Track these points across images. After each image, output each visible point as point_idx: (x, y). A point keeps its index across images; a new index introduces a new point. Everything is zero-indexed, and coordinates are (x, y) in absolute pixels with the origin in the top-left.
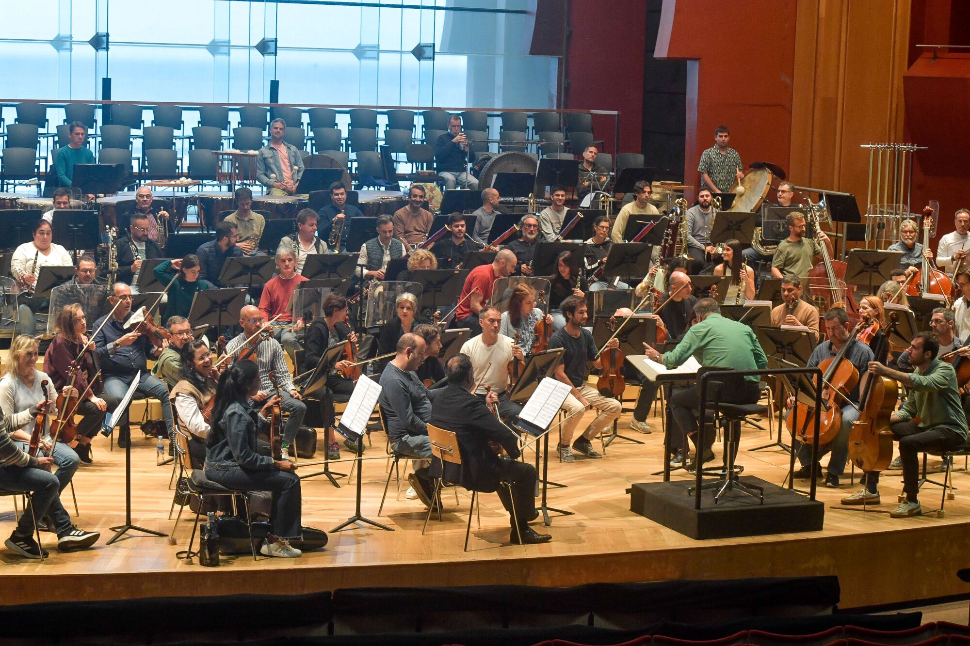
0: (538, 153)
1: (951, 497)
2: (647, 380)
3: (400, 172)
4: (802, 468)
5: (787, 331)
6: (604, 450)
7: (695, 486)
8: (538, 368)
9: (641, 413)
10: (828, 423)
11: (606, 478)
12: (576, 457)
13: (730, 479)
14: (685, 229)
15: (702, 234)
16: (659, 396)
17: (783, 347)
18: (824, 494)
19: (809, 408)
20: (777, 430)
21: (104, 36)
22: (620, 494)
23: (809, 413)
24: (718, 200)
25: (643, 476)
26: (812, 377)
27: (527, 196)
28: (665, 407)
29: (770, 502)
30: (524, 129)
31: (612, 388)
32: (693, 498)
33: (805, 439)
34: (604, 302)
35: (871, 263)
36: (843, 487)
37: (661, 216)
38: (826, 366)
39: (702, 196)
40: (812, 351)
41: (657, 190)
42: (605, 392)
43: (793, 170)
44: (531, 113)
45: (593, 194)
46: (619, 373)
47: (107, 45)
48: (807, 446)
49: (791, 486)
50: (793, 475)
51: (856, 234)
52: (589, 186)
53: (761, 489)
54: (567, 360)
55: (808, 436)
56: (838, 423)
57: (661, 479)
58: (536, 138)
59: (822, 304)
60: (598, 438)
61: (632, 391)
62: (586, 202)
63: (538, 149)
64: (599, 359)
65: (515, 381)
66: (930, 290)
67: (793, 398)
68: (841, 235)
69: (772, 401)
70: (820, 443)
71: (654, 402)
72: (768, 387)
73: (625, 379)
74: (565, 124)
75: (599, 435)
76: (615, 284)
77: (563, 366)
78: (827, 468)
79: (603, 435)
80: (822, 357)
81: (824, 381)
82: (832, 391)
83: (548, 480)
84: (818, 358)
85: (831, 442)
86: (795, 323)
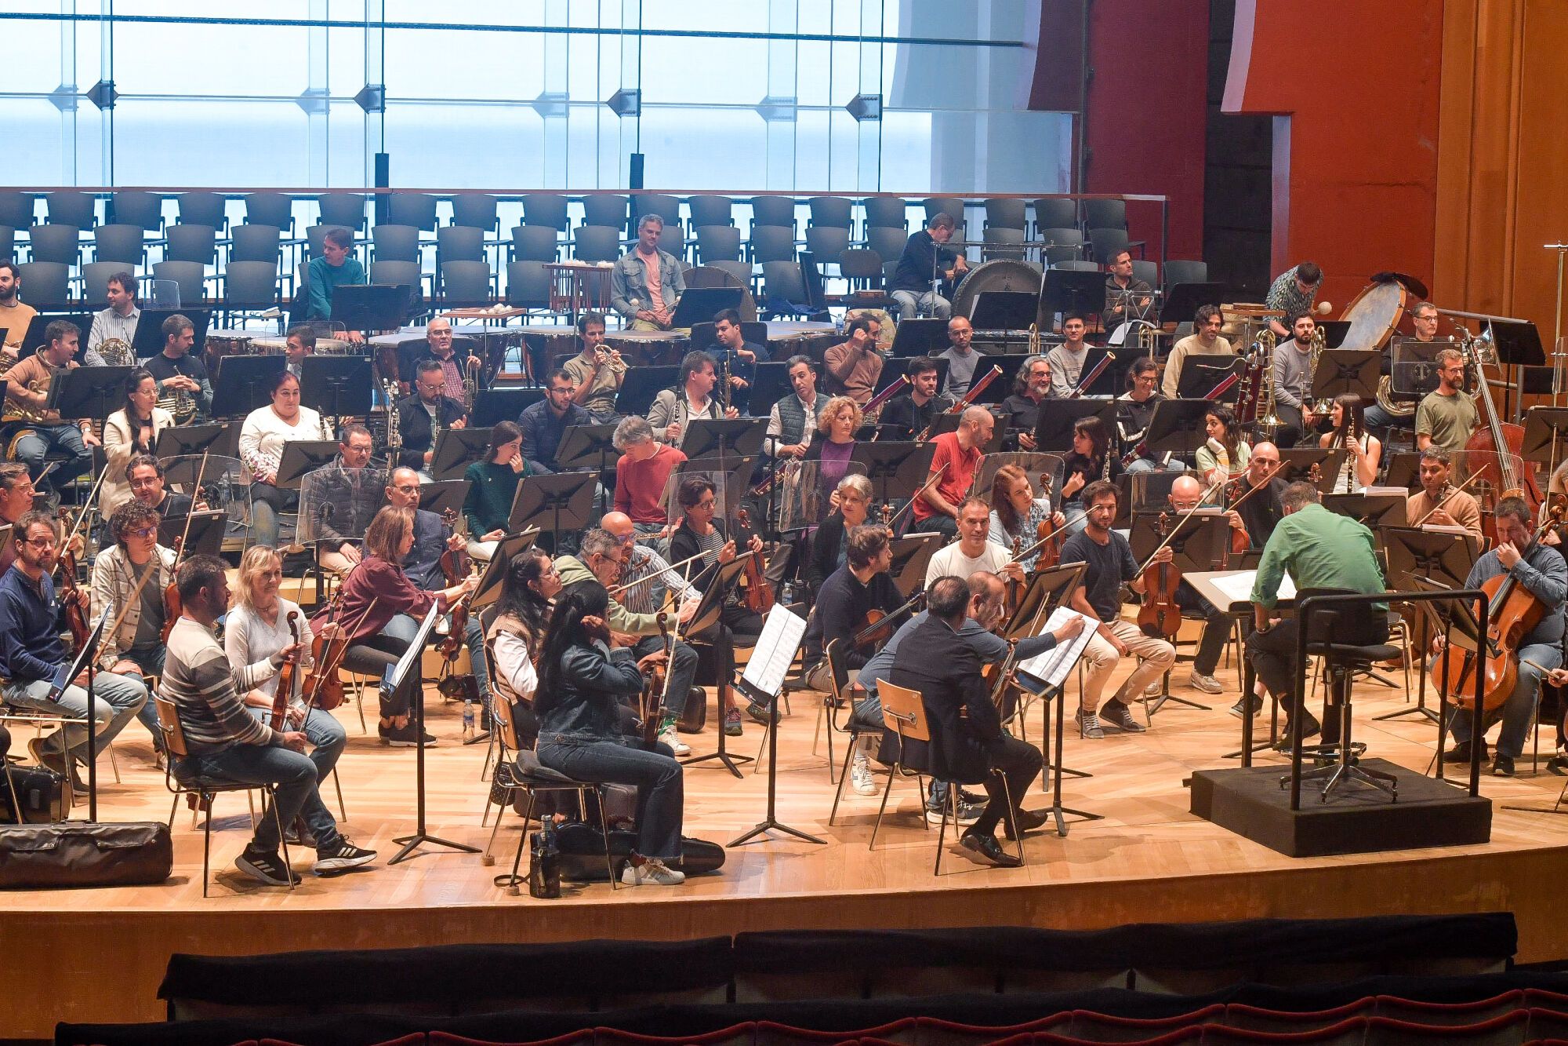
0: (1042, 260)
2: (1217, 611)
3: (829, 293)
4: (1457, 746)
6: (1149, 720)
7: (1290, 774)
9: (1206, 663)
10: (1498, 677)
11: (1151, 762)
12: (1106, 730)
13: (1345, 762)
14: (1273, 378)
15: (1298, 385)
16: (1233, 636)
17: (1426, 559)
18: (1491, 787)
19: (1468, 652)
20: (1417, 687)
21: (378, 89)
22: (1174, 787)
23: (1467, 661)
24: (1320, 332)
25: (1210, 760)
26: (1472, 605)
27: (1027, 328)
28: (1242, 653)
29: (1409, 797)
30: (1021, 224)
31: (1161, 623)
32: (1287, 796)
33: (1461, 702)
34: (1148, 492)
35: (1562, 429)
36: (1521, 775)
37: (1233, 358)
38: (1494, 591)
39: (1302, 326)
40: (1472, 565)
41: (1230, 315)
42: (1150, 629)
43: (1440, 282)
44: (1031, 201)
45: (1129, 325)
46: (1172, 600)
47: (383, 103)
48: (1464, 713)
49: (1440, 775)
50: (1442, 757)
51: (1538, 383)
52: (1122, 313)
53: (1394, 779)
54: (1089, 580)
55: (1467, 697)
56: (1512, 677)
57: (1237, 764)
58: (1040, 238)
59: (1486, 492)
60: (1139, 701)
61: (1192, 629)
62: (1118, 337)
63: (1043, 255)
64: (1141, 578)
65: (1011, 613)
67: (1443, 638)
68: (1515, 385)
69: (1409, 643)
70: (1485, 707)
71: (1225, 645)
72: (1403, 621)
73: (1181, 609)
74: (1084, 217)
75: (1140, 697)
76: (1165, 462)
77: (1083, 588)
78: (1496, 747)
79: (1148, 696)
80: (1487, 572)
81: (1491, 611)
82: (1504, 627)
83: (1064, 766)
84: (1481, 576)
85: (1502, 707)
86: (1446, 522)
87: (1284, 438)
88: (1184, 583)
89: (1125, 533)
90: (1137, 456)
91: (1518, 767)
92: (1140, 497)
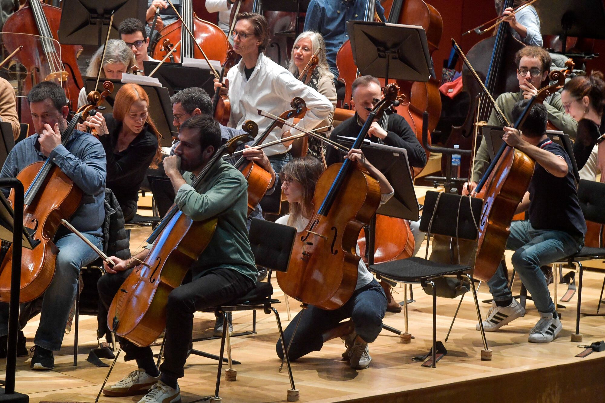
1: (232, 377)
10: (35, 267)
18: (29, 383)
23: (3, 253)
26: (7, 195)
35: (100, 11)
36: (61, 368)
38: (30, 177)
56: (51, 267)
66: (195, 53)
70: (22, 299)
78: (35, 340)
80: (23, 161)
81: (27, 201)
82: (42, 216)
84: (17, 164)
85: (41, 298)
91: (58, 360)
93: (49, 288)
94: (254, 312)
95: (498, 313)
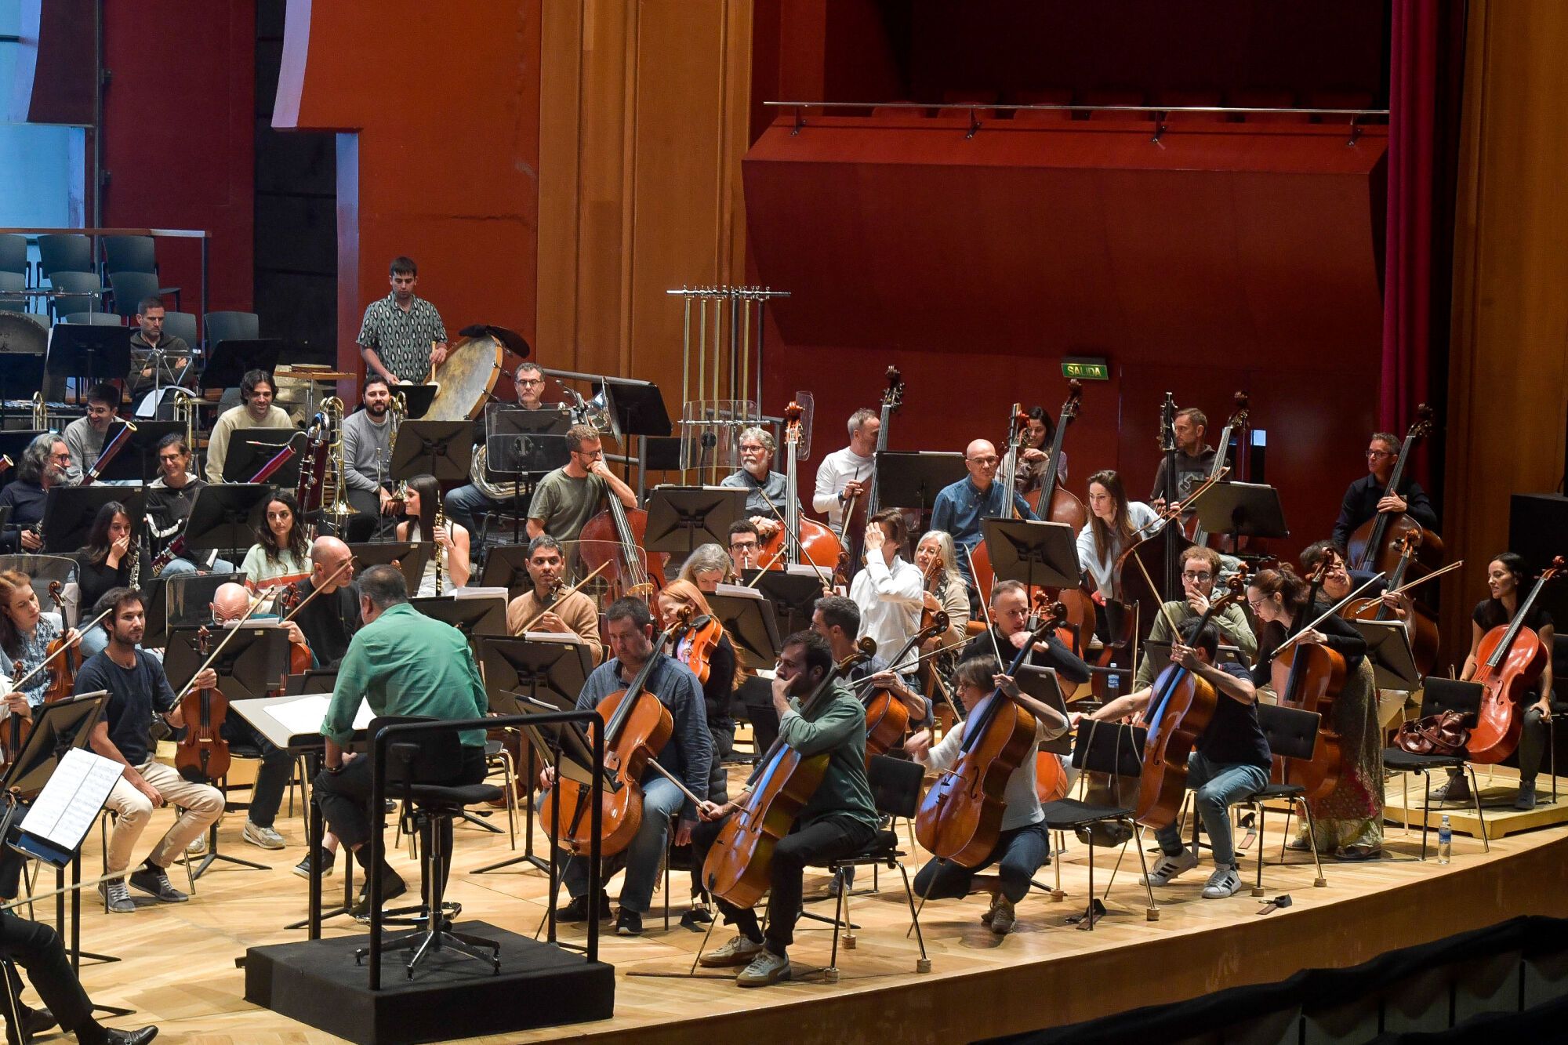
0: (50, 312)
1: (850, 944)
2: (273, 747)
4: (573, 902)
5: (537, 643)
6: (192, 885)
7: (368, 946)
8: (57, 732)
9: (263, 811)
10: (619, 814)
11: (194, 939)
12: (137, 902)
13: (436, 928)
14: (341, 455)
15: (373, 466)
16: (297, 776)
17: (531, 673)
18: (614, 950)
19: (582, 786)
20: (524, 831)
22: (226, 971)
23: (581, 798)
24: (401, 400)
25: (269, 933)
26: (585, 730)
27: (31, 398)
28: (309, 797)
29: (512, 968)
30: (22, 266)
31: (204, 765)
32: (366, 970)
33: (576, 847)
34: (186, 598)
35: (692, 512)
36: (650, 933)
37: (293, 431)
38: (611, 708)
39: (373, 394)
40: (586, 679)
41: (286, 379)
42: (191, 772)
43: (543, 340)
44: (35, 236)
45: (161, 393)
46: (218, 735)
48: (580, 860)
49: (552, 937)
50: (555, 916)
51: (663, 457)
52: (153, 377)
53: (495, 946)
54: (113, 712)
55: (582, 841)
56: (637, 813)
57: (303, 936)
58: (47, 283)
59: (603, 590)
60: (180, 863)
61: (245, 769)
62: (148, 407)
63: (50, 305)
64: (178, 709)
65: (12, 756)
66: (801, 558)
67: (551, 770)
68: (636, 460)
69: (513, 777)
70: (604, 851)
71: (287, 789)
72: (505, 751)
73: (229, 745)
74: (102, 258)
75: (181, 857)
76: (209, 563)
77: (105, 724)
78: (619, 900)
79: (191, 856)
80: (602, 690)
81: (608, 736)
82: (625, 754)
83: (81, 950)
84: (596, 692)
85: (625, 851)
86: (558, 628)
87: (356, 531)
88: (233, 714)
89: (158, 654)
90: (173, 556)
91: (646, 923)
92: (177, 607)
93: (636, 838)
94: (876, 867)
95: (1167, 865)
